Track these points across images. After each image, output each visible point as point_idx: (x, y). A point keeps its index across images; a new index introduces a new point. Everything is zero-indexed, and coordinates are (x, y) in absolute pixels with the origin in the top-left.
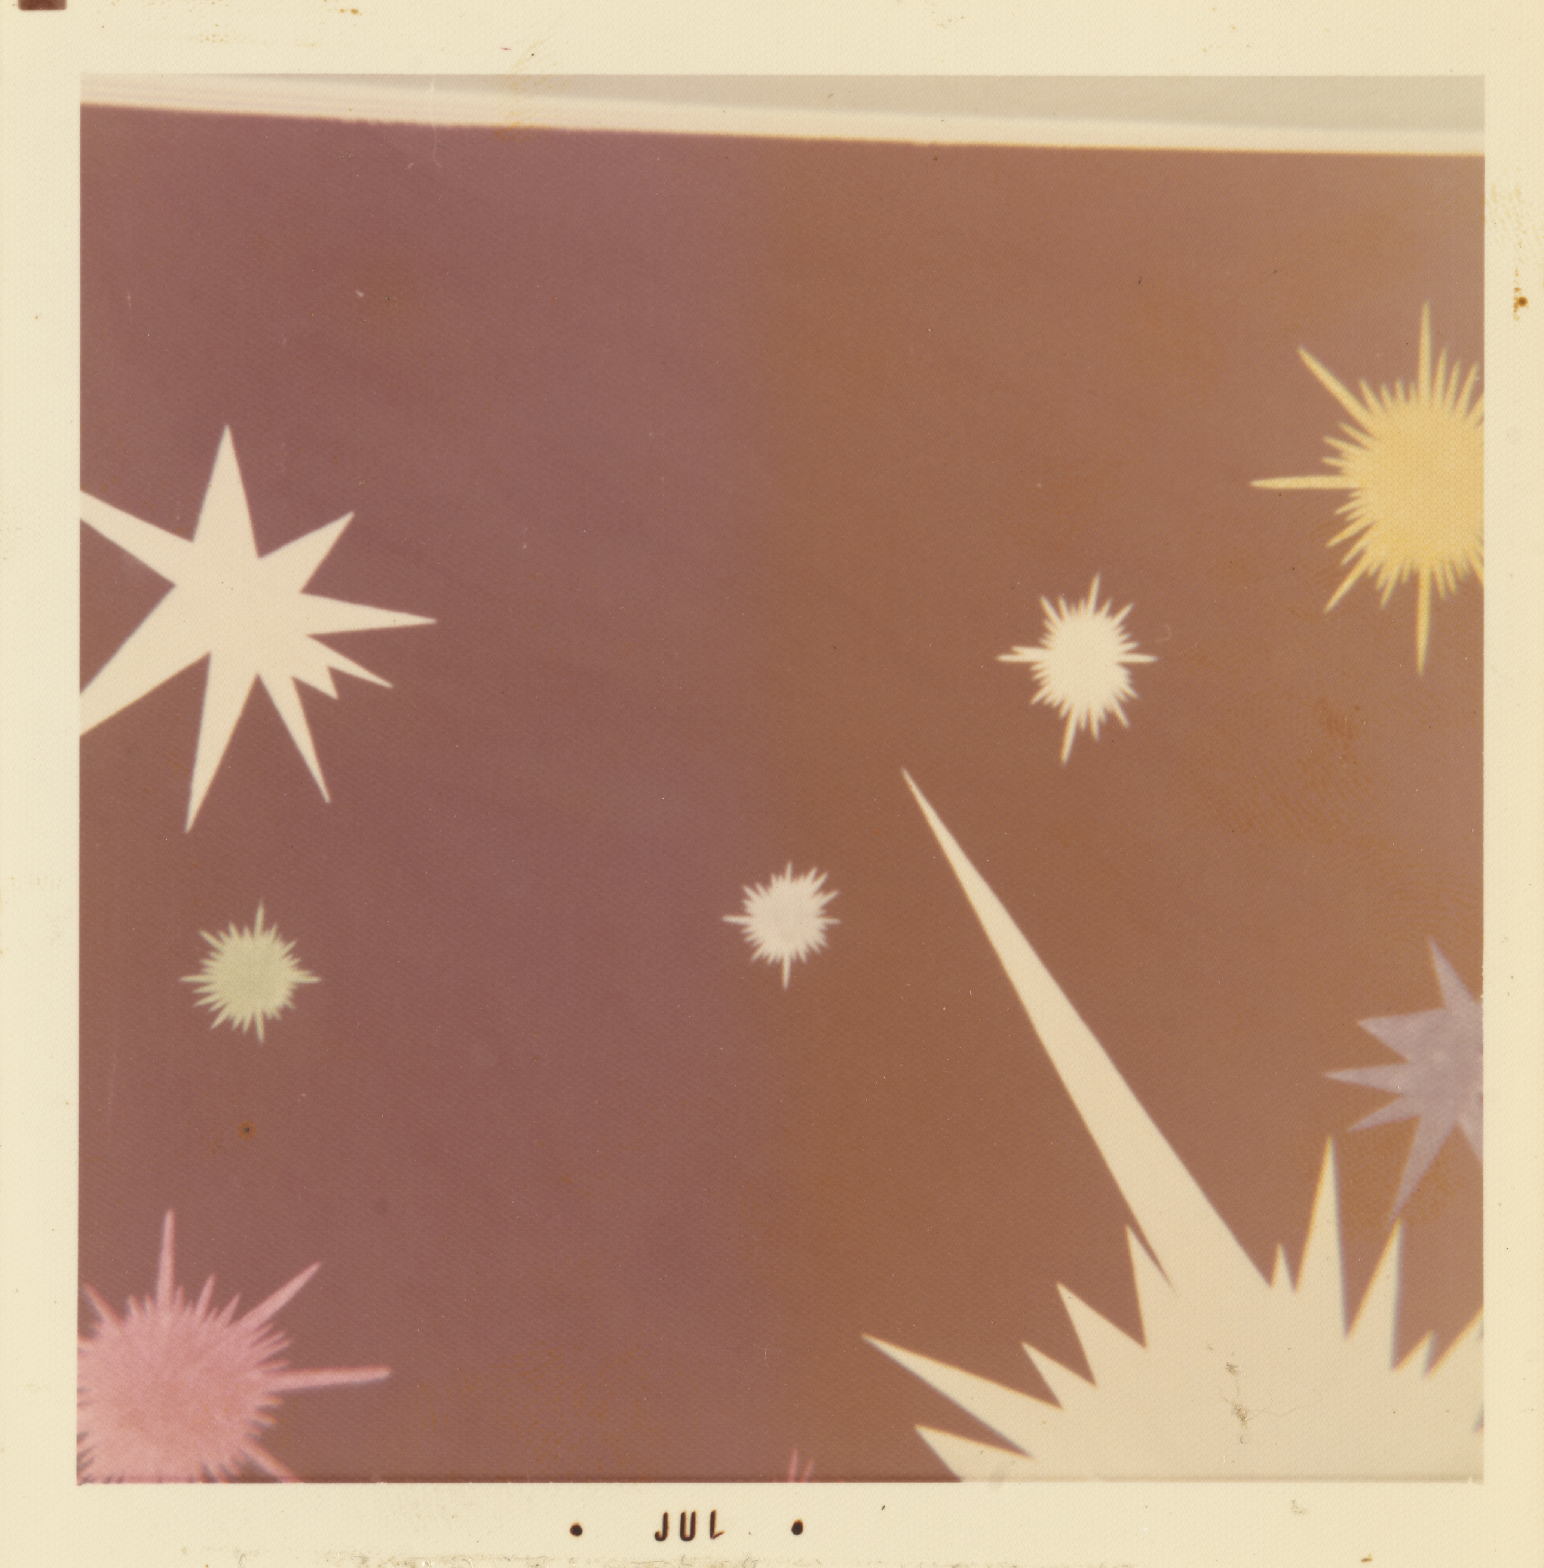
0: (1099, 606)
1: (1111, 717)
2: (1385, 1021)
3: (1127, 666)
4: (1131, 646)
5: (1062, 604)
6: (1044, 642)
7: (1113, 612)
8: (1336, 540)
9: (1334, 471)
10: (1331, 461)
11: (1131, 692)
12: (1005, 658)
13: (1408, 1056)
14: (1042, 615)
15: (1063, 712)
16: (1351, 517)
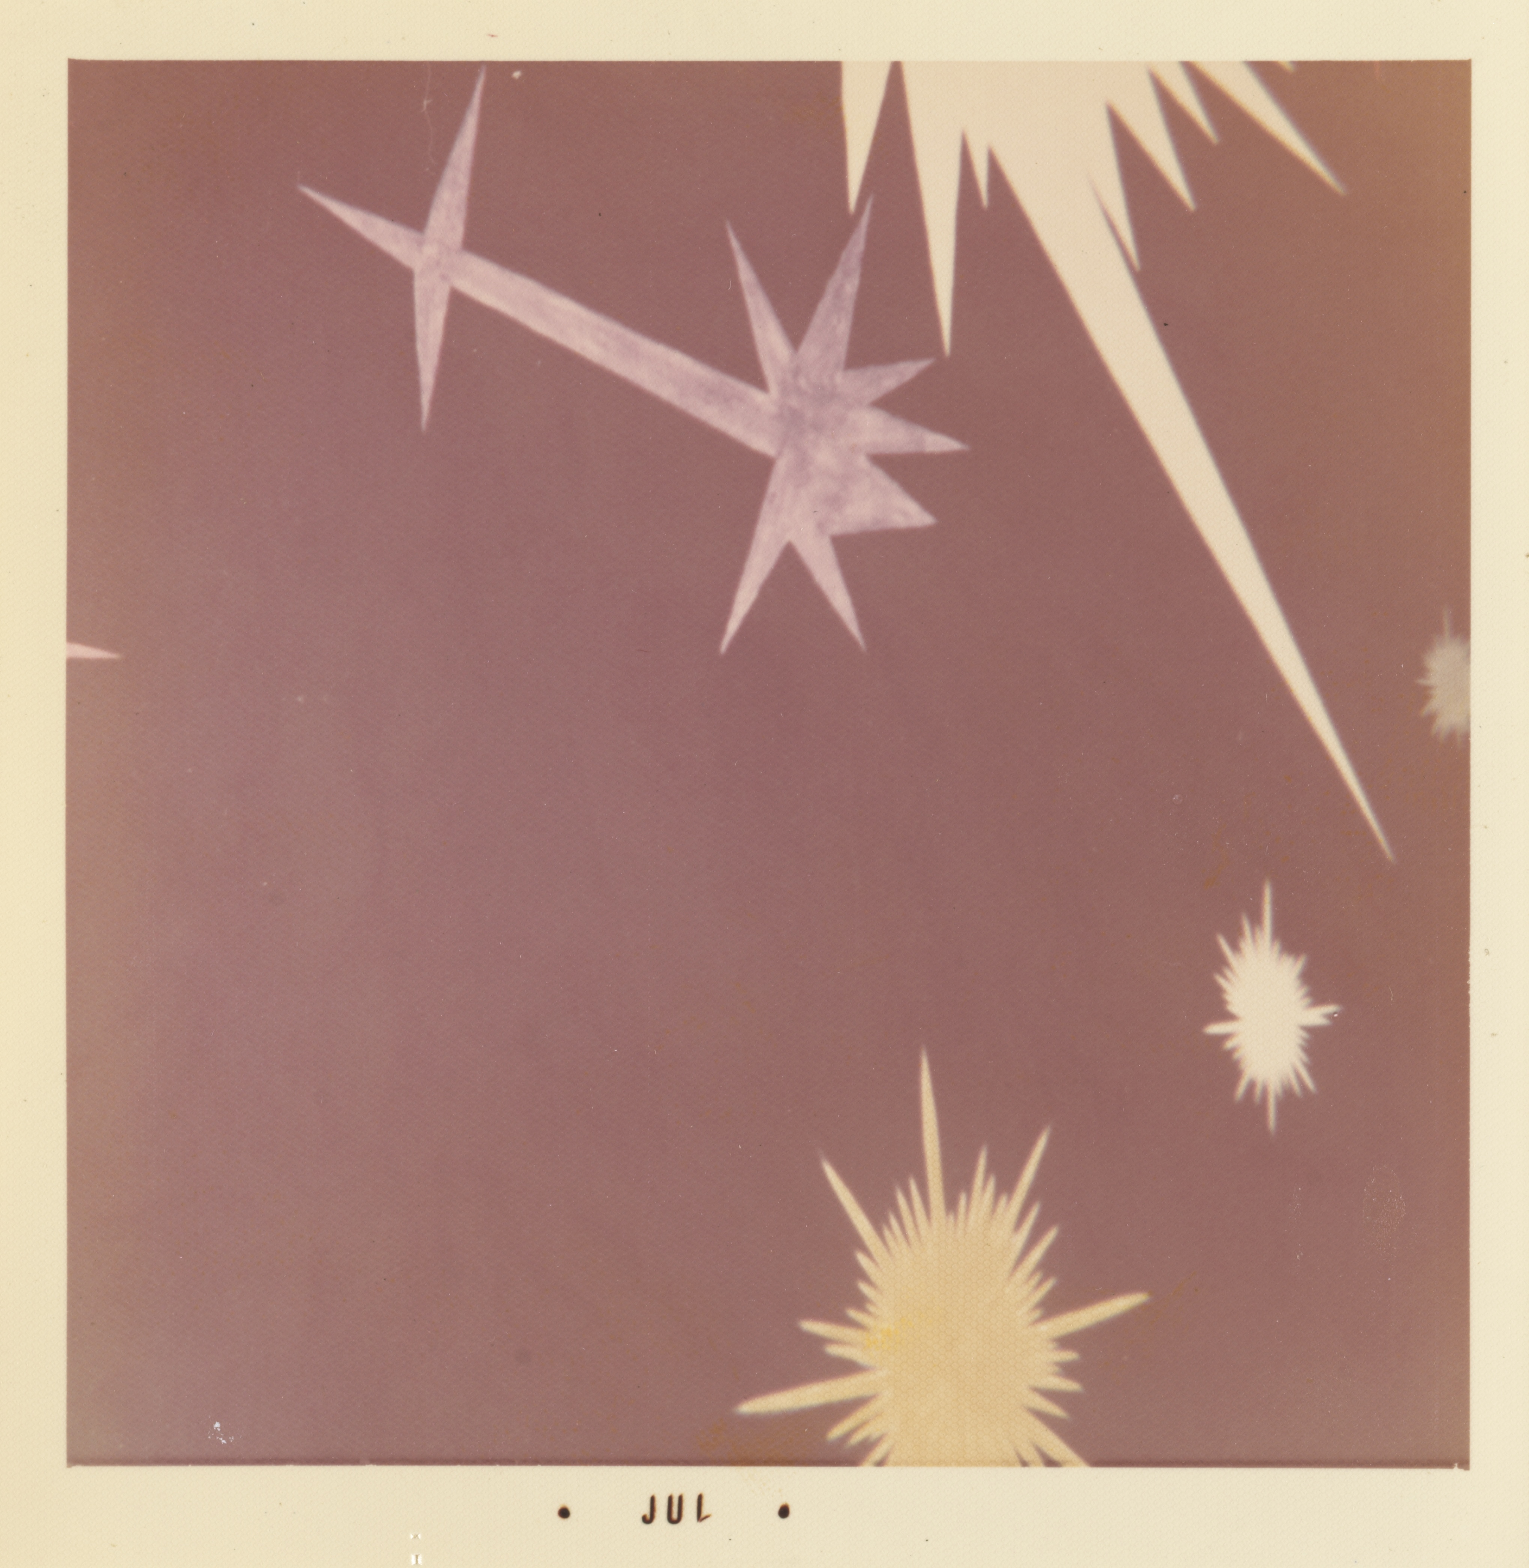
1: (1235, 947)
2: (899, 521)
3: (1229, 1017)
4: (1229, 1045)
5: (1296, 1088)
6: (1305, 1035)
8: (1051, 1236)
10: (1071, 1355)
11: (1221, 981)
12: (1333, 1009)
13: (862, 462)
14: (1310, 1069)
16: (1037, 1277)
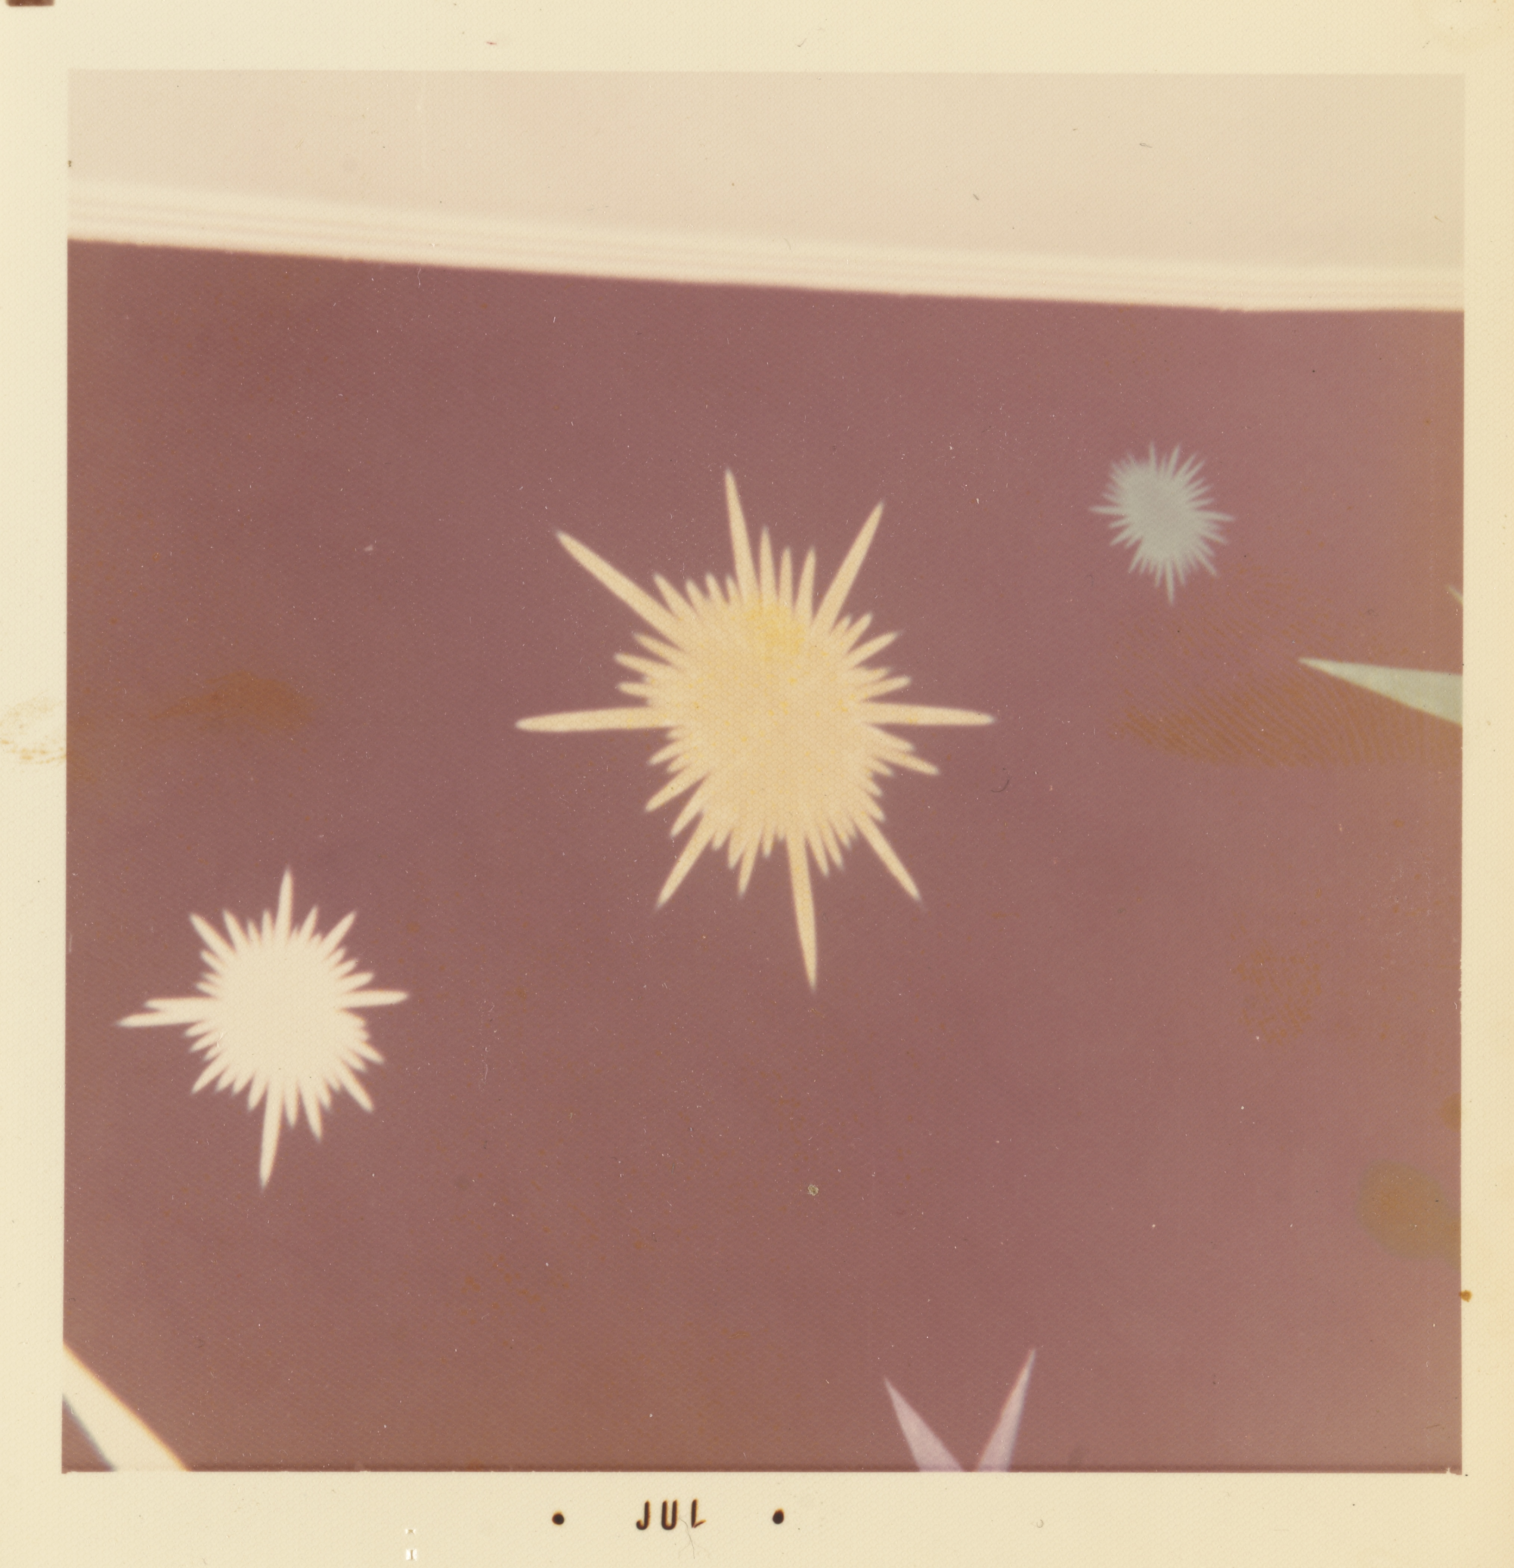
0: (298, 919)
1: (341, 1098)
3: (361, 1012)
4: (364, 978)
5: (231, 922)
6: (202, 986)
7: (324, 927)
8: (656, 802)
9: (638, 702)
10: (629, 688)
11: (373, 1054)
12: (134, 1021)
14: (200, 944)
15: (253, 1100)
16: (673, 768)
